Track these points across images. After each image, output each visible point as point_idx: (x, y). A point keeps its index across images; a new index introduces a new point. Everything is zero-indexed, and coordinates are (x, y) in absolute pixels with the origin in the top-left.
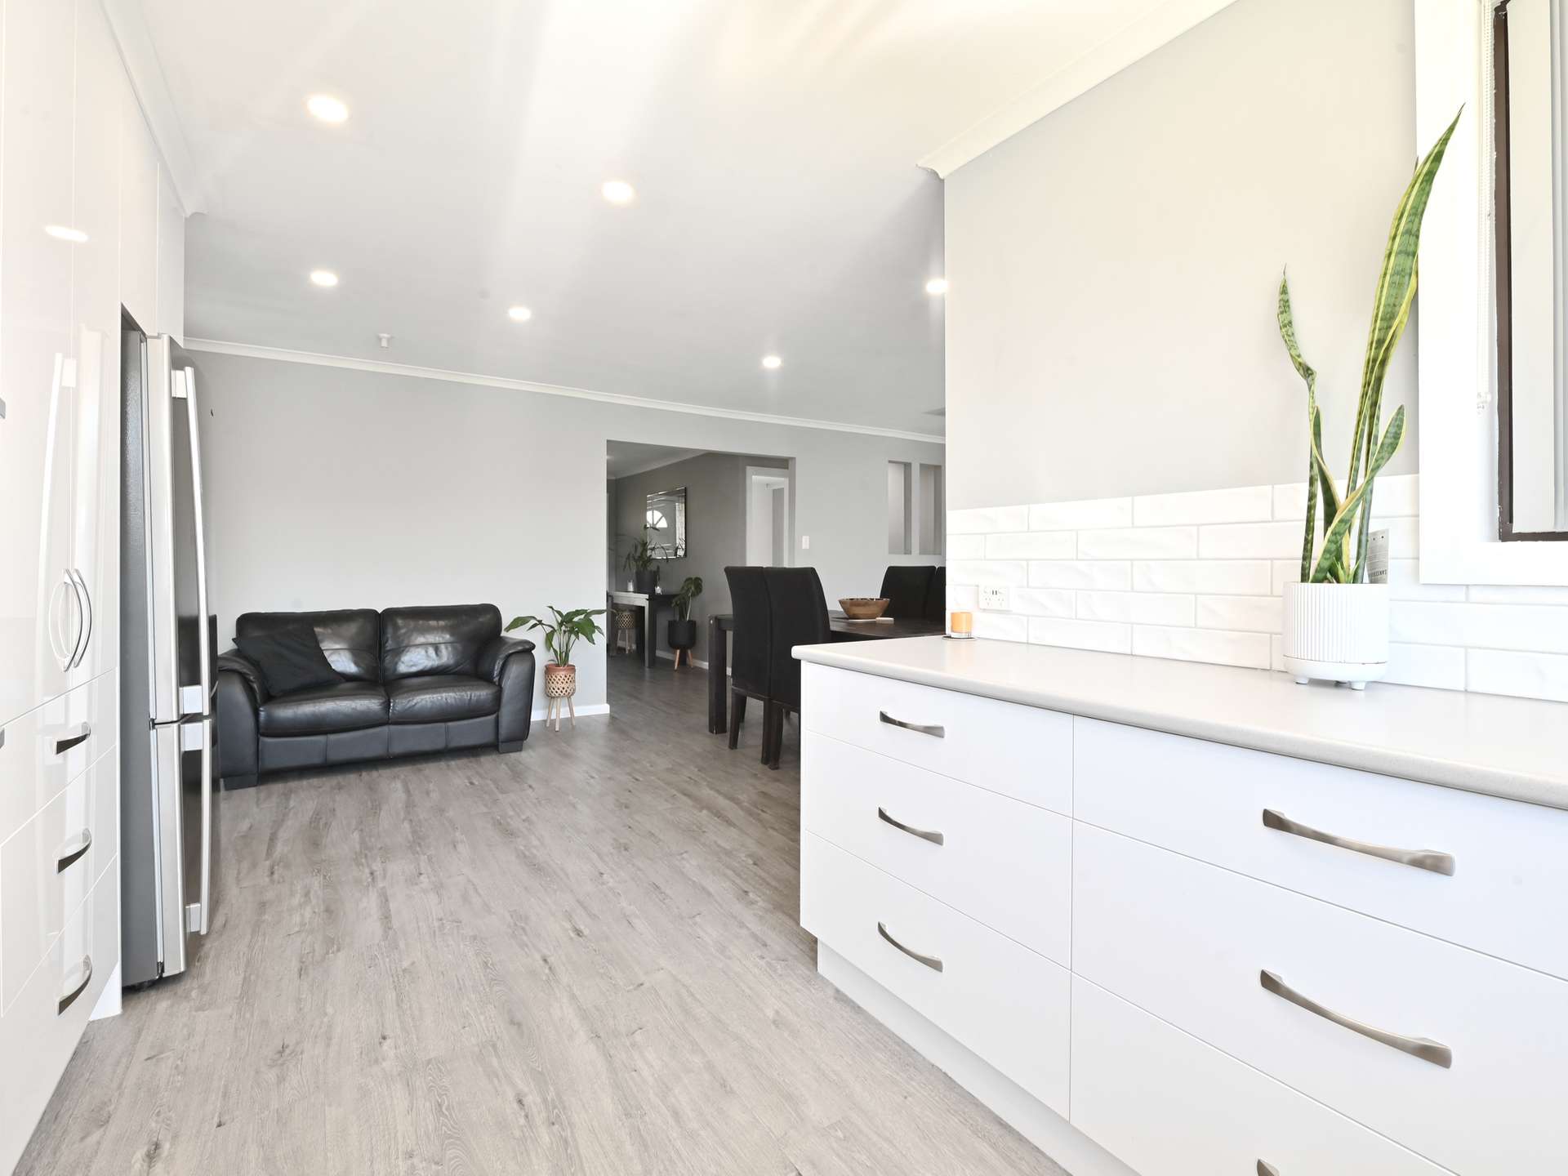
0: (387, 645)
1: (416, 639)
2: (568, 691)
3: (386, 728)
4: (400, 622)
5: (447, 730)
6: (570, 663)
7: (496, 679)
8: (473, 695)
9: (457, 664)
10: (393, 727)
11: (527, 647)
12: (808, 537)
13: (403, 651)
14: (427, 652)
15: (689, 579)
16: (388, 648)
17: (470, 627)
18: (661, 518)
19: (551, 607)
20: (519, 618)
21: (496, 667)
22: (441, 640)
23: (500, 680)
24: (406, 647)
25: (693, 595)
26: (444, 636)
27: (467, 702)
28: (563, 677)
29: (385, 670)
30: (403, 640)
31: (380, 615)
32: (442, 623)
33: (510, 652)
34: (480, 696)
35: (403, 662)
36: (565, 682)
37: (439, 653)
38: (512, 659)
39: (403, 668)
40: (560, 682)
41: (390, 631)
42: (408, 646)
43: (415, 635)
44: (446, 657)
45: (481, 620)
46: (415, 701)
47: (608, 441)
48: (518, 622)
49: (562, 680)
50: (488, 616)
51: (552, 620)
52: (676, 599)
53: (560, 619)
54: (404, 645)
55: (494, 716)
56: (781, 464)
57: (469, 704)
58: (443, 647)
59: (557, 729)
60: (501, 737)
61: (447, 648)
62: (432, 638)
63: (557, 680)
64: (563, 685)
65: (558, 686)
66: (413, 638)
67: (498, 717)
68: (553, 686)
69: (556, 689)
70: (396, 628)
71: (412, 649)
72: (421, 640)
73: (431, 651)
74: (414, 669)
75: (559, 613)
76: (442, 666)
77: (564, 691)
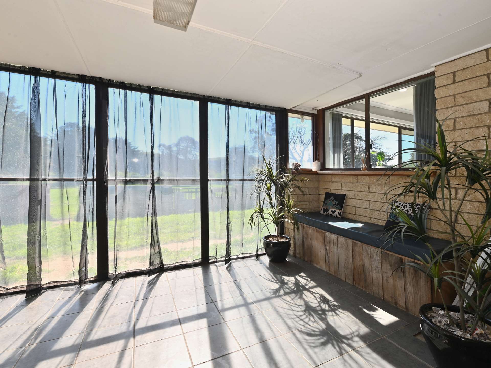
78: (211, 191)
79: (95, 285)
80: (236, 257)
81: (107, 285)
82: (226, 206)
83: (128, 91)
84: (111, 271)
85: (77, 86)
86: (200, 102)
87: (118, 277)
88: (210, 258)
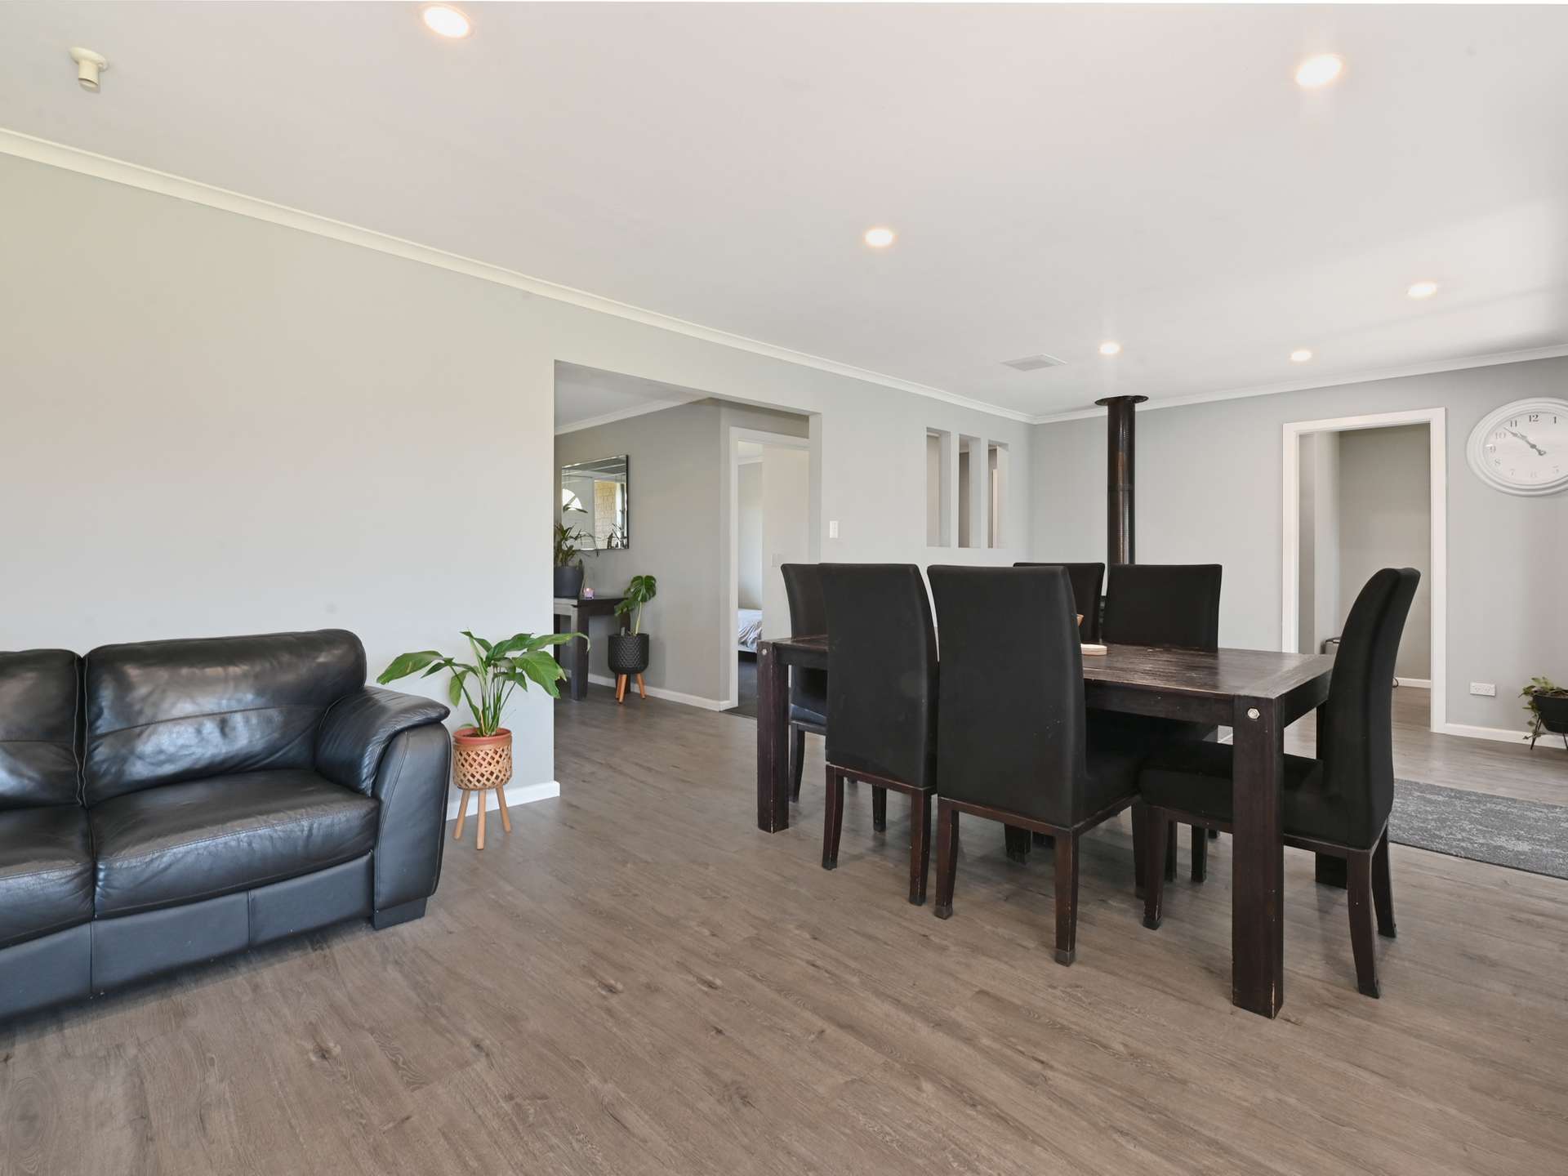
0: (99, 722)
1: (173, 705)
2: (501, 776)
3: (85, 930)
4: (133, 672)
5: (252, 908)
6: (503, 725)
7: (367, 784)
8: (315, 826)
9: (272, 749)
10: (102, 926)
11: (433, 714)
12: (836, 522)
13: (140, 735)
14: (199, 731)
15: (638, 578)
16: (99, 732)
17: (295, 673)
18: (574, 498)
19: (468, 634)
20: (405, 656)
21: (366, 761)
22: (235, 706)
23: (377, 785)
24: (148, 724)
25: (644, 600)
26: (239, 695)
27: (301, 843)
28: (491, 753)
29: (94, 776)
30: (140, 712)
31: (81, 661)
32: (234, 670)
33: (398, 727)
34: (332, 825)
35: (141, 757)
36: (493, 762)
37: (227, 730)
38: (402, 741)
39: (139, 770)
40: (485, 764)
41: (106, 696)
42: (152, 723)
43: (170, 697)
44: (246, 736)
45: (321, 659)
46: (166, 860)
47: (556, 362)
48: (403, 665)
49: (488, 759)
50: (337, 652)
51: (467, 655)
52: (621, 605)
53: (484, 654)
54: (142, 720)
55: (365, 859)
56: (794, 422)
57: (306, 846)
58: (238, 719)
59: (480, 845)
60: (380, 900)
61: (247, 721)
62: (209, 702)
63: (479, 759)
64: (491, 768)
65: (483, 770)
66: (166, 705)
67: (372, 860)
68: (472, 770)
69: (478, 776)
70: (124, 686)
71: (162, 728)
72: (186, 707)
73: (210, 727)
74: (168, 769)
75: (482, 642)
76: (232, 758)
77: (493, 778)
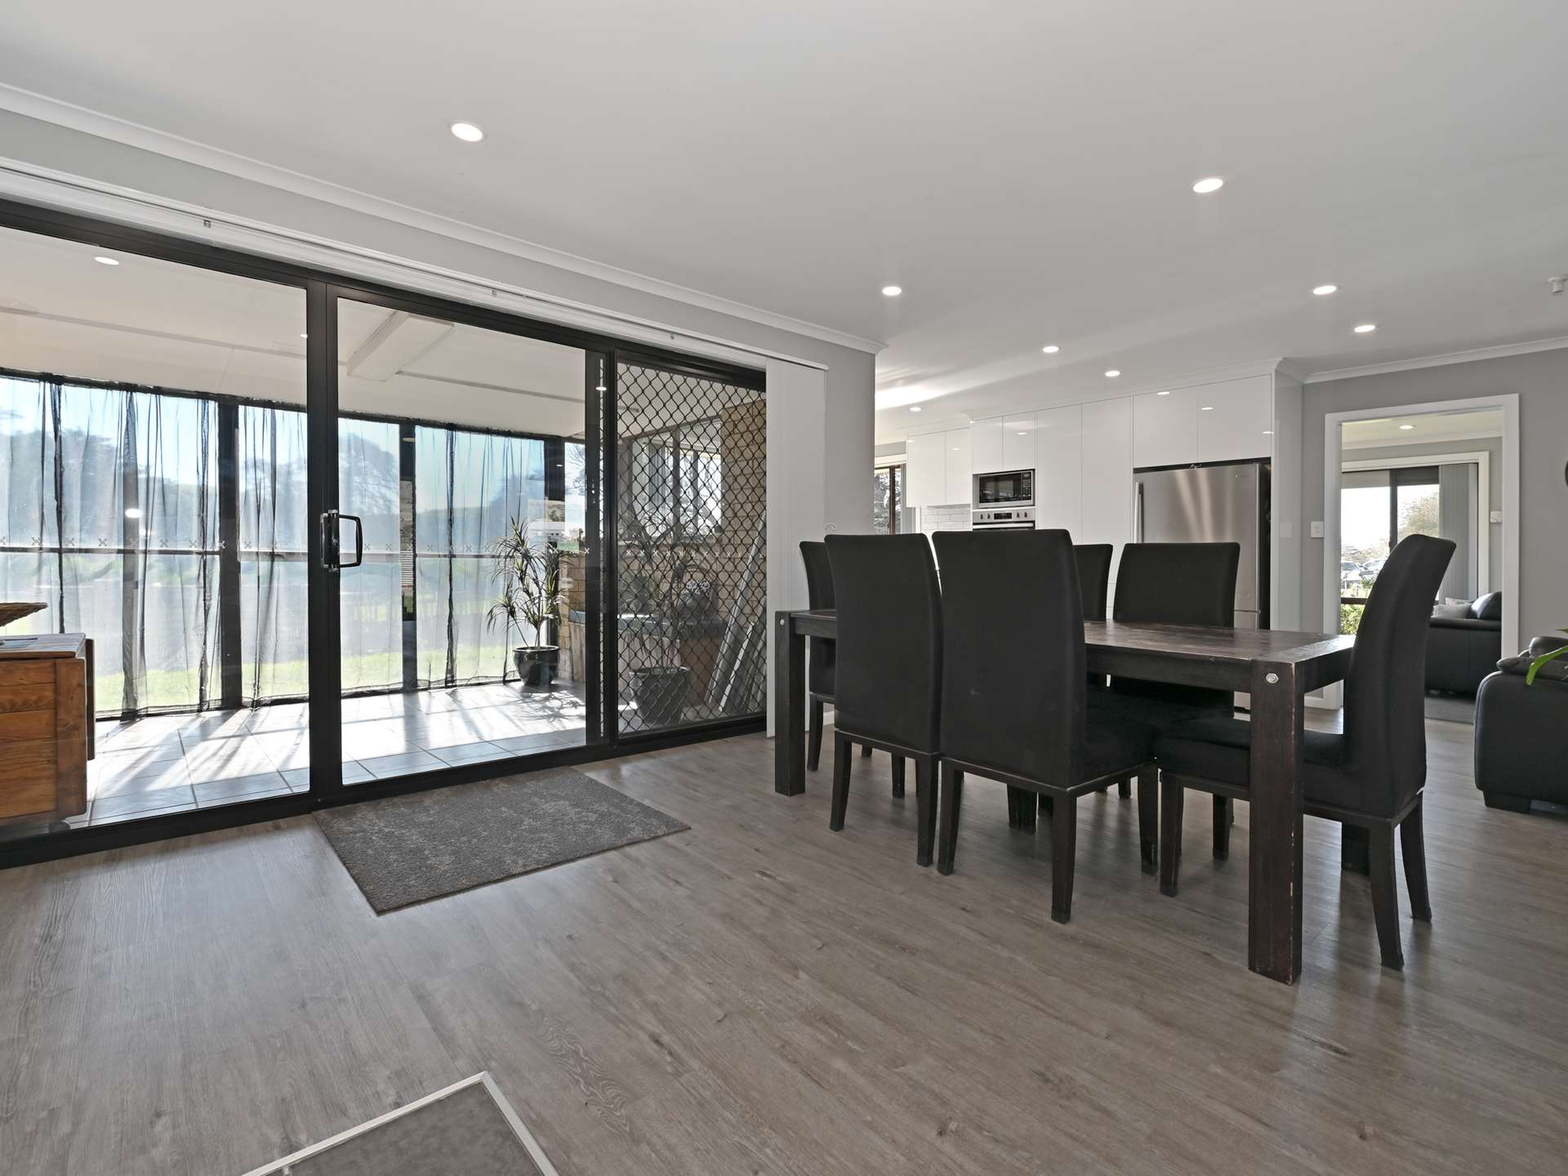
78: (421, 572)
79: (218, 713)
80: (464, 683)
81: (241, 715)
82: (448, 597)
83: (276, 411)
84: (247, 694)
85: (192, 404)
86: (400, 426)
87: (257, 704)
88: (419, 683)
